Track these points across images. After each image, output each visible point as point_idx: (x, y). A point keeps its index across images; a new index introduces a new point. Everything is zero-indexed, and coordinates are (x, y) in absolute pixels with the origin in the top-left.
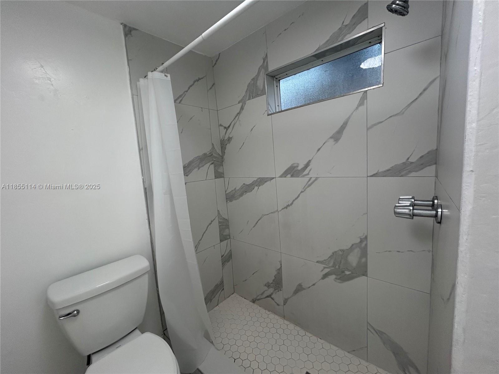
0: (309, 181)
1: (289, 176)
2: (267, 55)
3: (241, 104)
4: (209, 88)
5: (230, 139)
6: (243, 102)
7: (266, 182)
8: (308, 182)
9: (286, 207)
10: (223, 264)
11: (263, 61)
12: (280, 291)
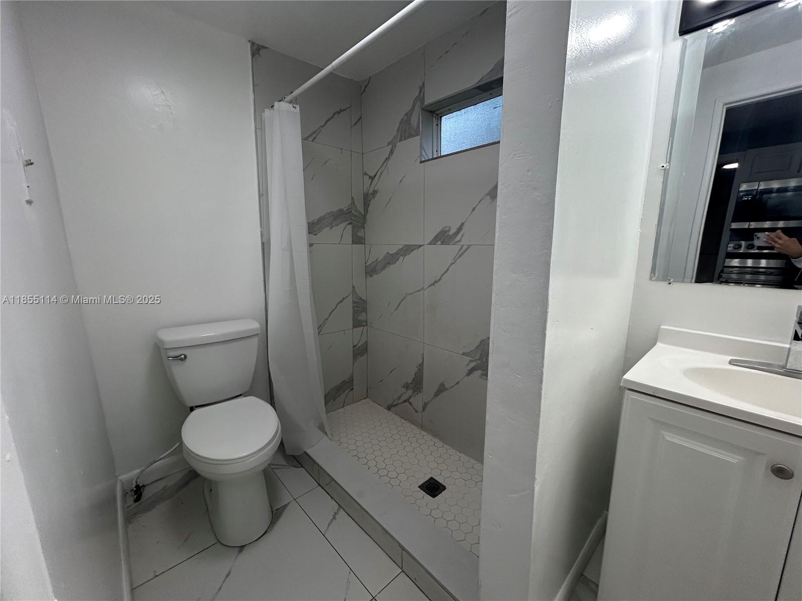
0: (461, 249)
1: (439, 242)
2: (424, 84)
3: (391, 146)
4: (353, 123)
5: (375, 192)
6: (393, 144)
7: (413, 250)
8: (459, 251)
9: (433, 284)
10: (355, 356)
11: (419, 91)
12: (420, 394)
